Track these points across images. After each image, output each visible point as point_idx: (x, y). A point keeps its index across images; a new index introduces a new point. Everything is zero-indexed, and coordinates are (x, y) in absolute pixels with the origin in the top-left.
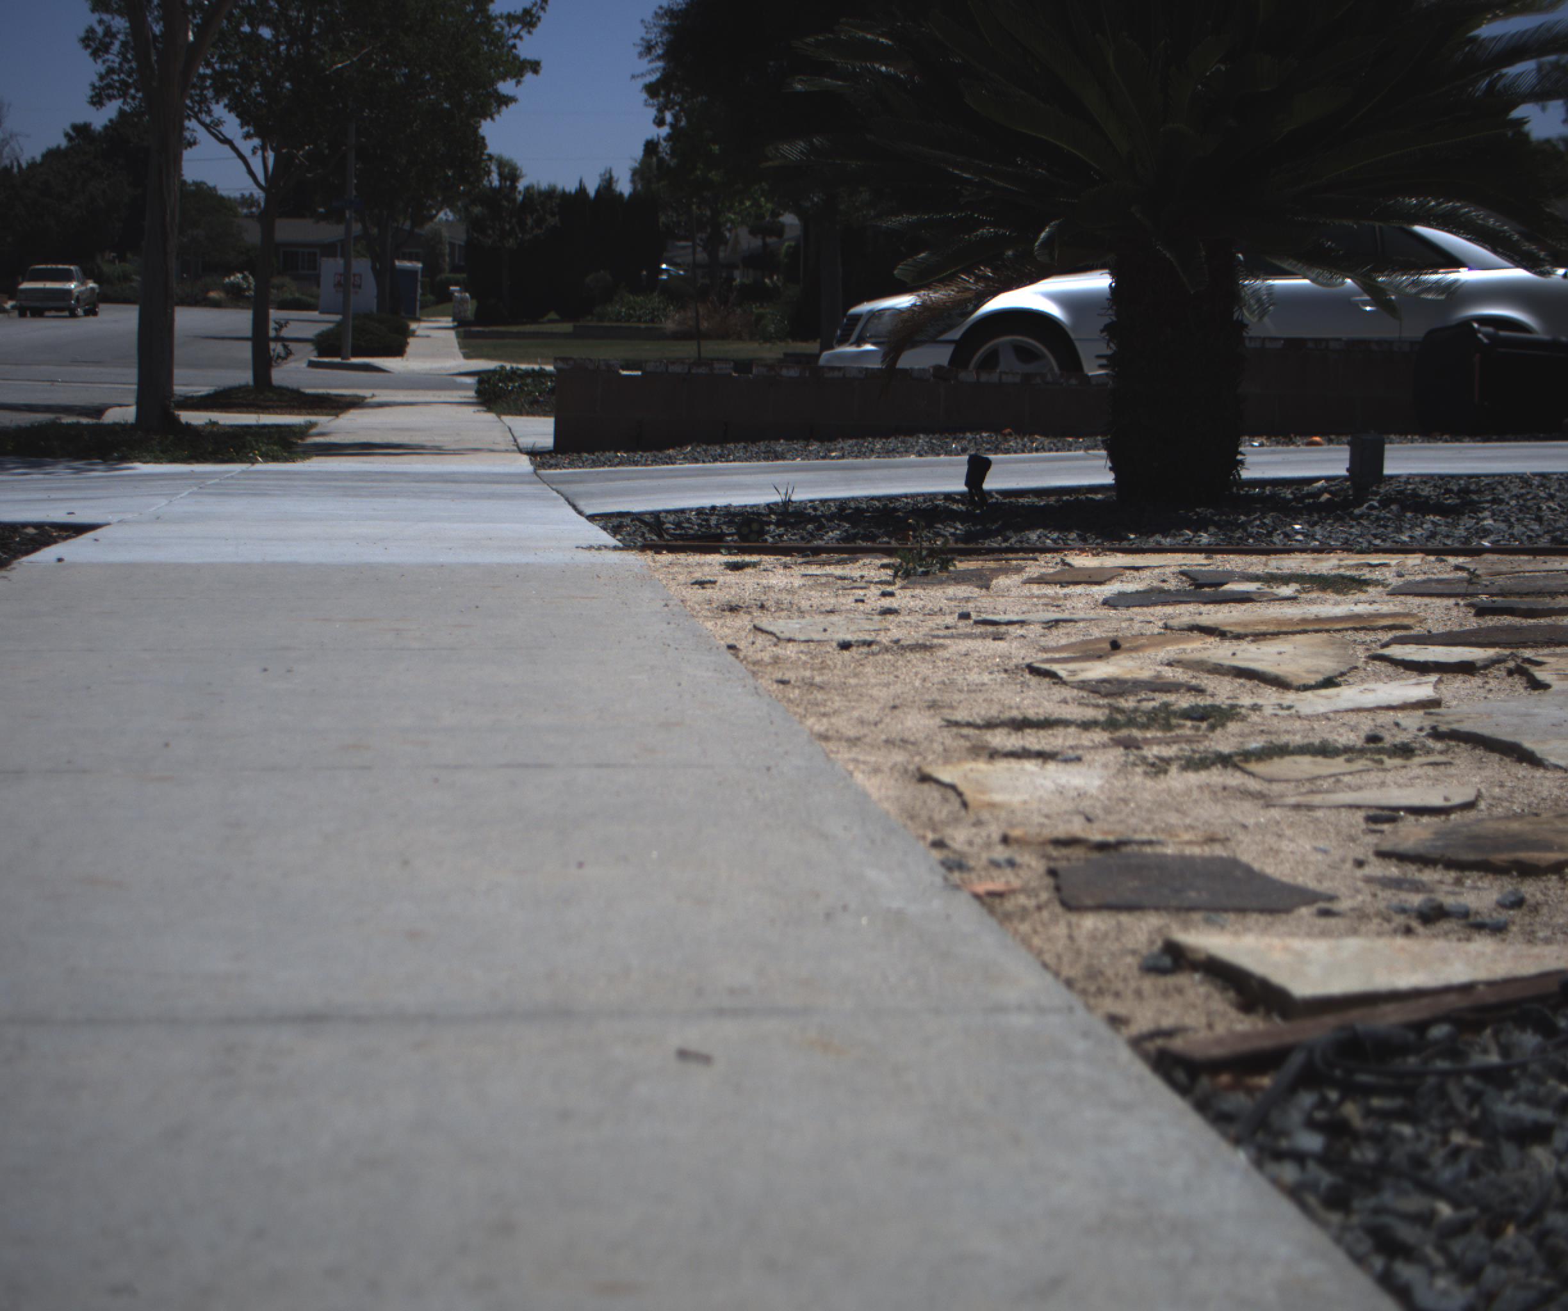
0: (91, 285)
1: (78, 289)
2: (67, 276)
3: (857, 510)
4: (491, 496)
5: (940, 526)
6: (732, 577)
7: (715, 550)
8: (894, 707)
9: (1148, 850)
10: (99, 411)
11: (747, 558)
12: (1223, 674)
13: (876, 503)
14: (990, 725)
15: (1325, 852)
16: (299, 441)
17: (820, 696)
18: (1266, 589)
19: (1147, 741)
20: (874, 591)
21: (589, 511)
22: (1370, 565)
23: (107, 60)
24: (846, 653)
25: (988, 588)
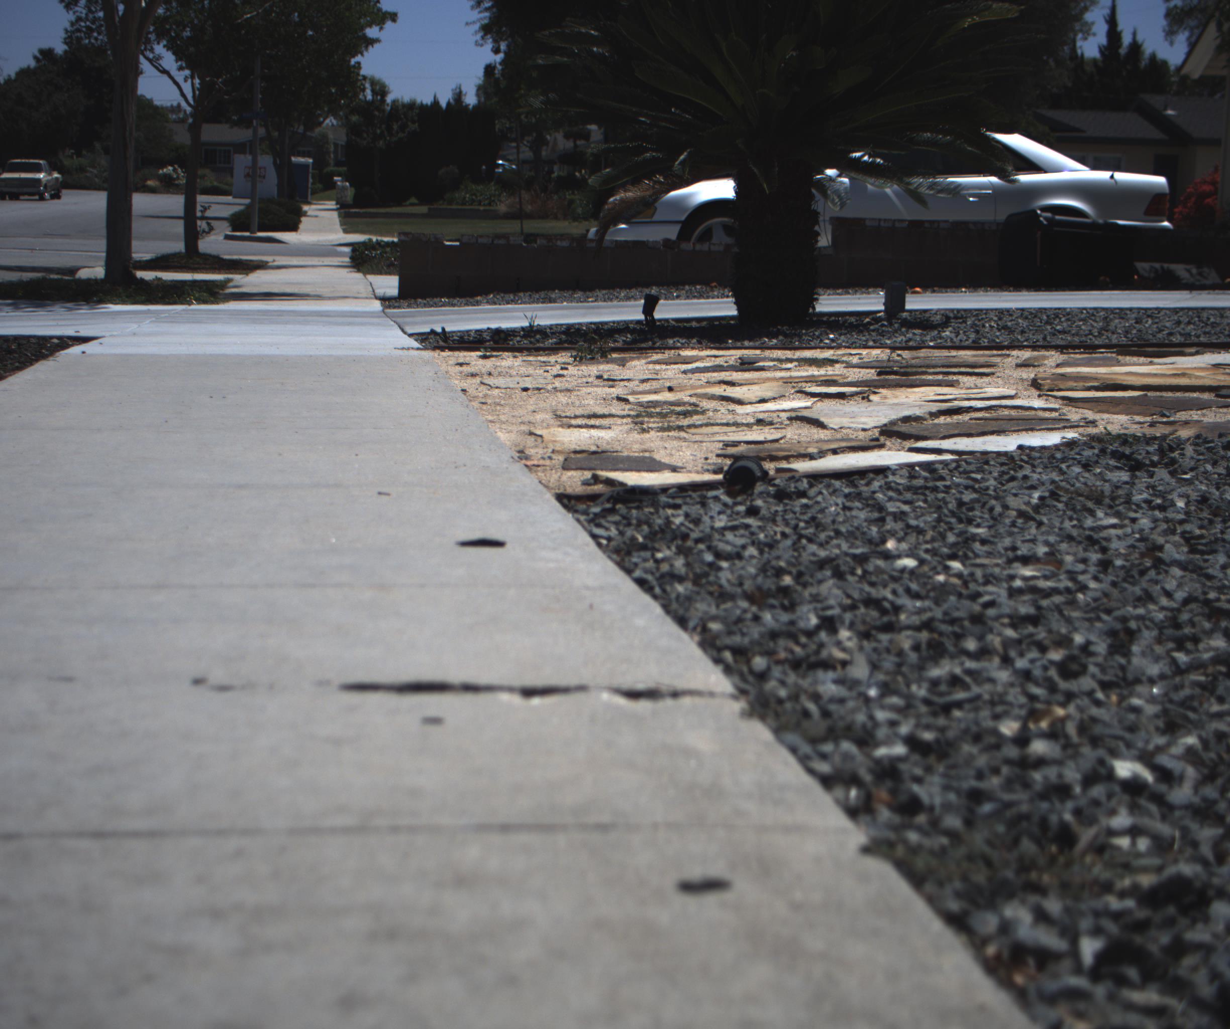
0: (56, 175)
1: (46, 179)
2: (37, 169)
3: (578, 330)
4: (349, 324)
5: (617, 336)
6: (481, 362)
7: (477, 349)
8: (534, 412)
9: (615, 454)
10: (73, 271)
11: (495, 353)
12: (715, 400)
13: (593, 326)
14: (576, 417)
15: (695, 456)
16: (221, 292)
17: (498, 408)
18: (779, 365)
19: (648, 422)
20: (558, 367)
21: (410, 331)
22: (851, 354)
23: (77, 11)
24: (525, 393)
25: (624, 366)
